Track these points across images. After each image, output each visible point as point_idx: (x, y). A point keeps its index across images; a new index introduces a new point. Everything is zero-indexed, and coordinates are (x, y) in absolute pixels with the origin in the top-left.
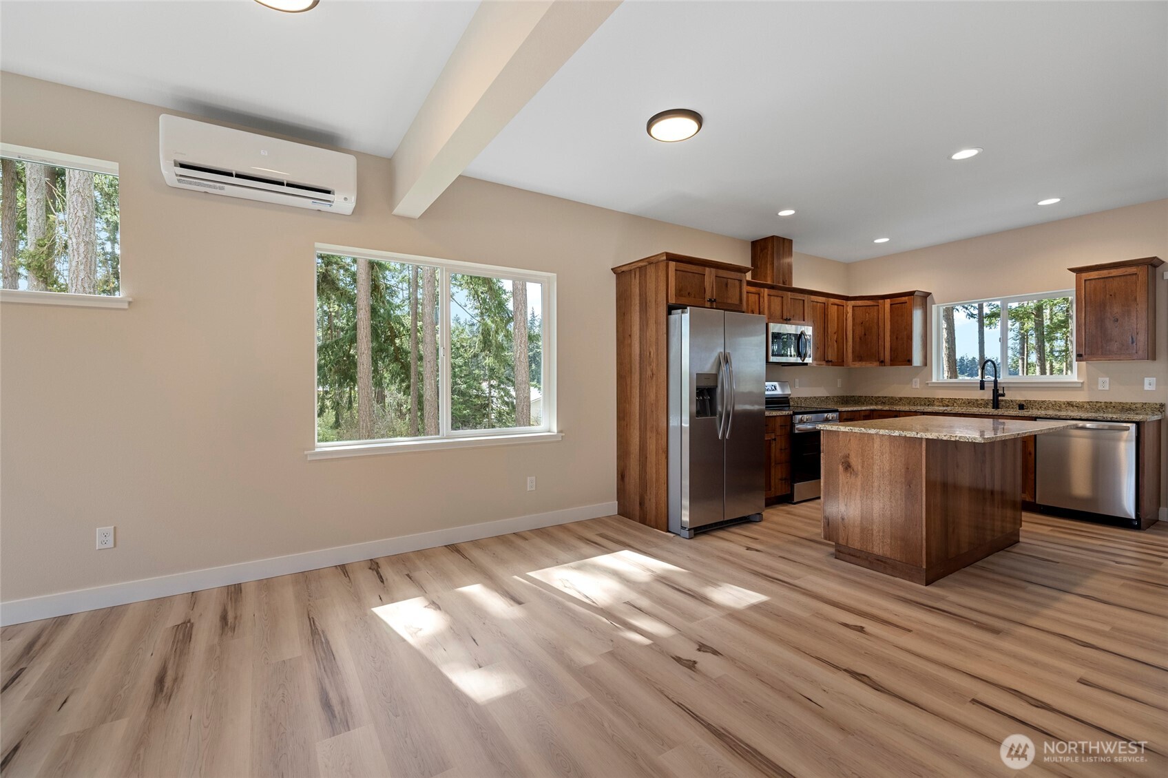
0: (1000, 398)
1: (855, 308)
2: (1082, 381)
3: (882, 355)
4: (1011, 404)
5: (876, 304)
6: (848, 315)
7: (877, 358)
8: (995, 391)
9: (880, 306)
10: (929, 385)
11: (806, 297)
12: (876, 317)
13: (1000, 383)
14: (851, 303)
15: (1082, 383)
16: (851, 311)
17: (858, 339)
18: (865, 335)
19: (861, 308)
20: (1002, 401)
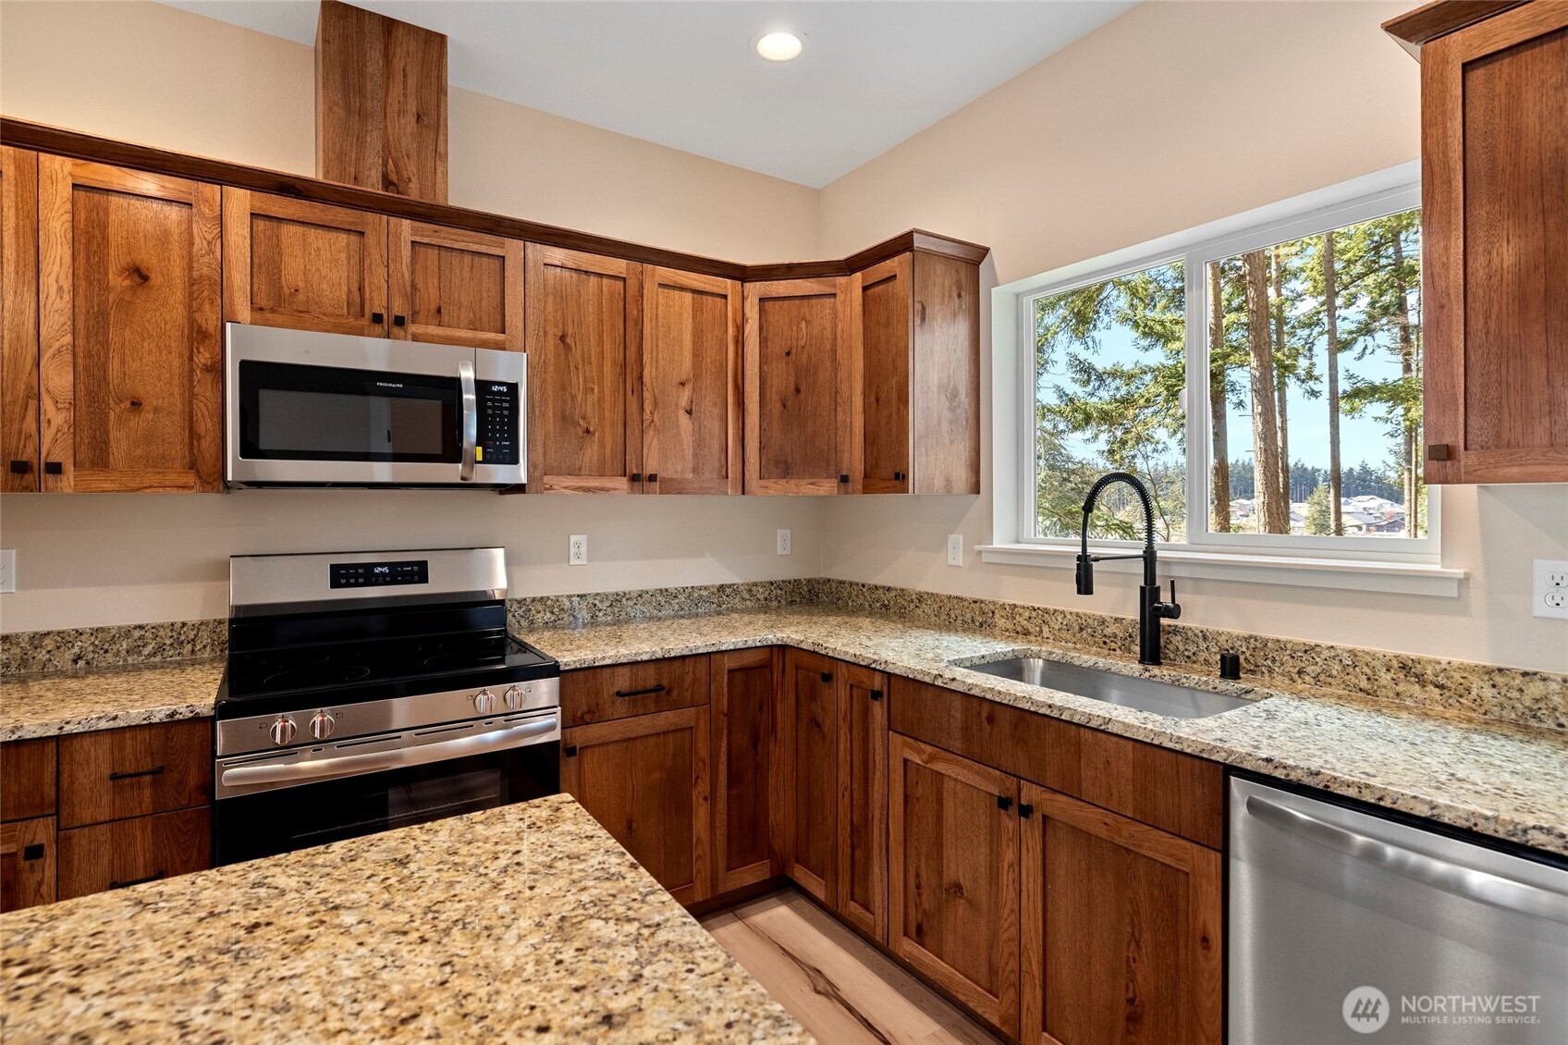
0: (1164, 621)
1: (769, 305)
2: (1459, 572)
3: (846, 456)
4: (1203, 645)
5: (828, 290)
6: (748, 329)
7: (832, 469)
8: (1149, 593)
9: (840, 297)
10: (985, 558)
11: (513, 247)
12: (828, 334)
13: (1168, 562)
14: (755, 289)
15: (1464, 582)
16: (757, 316)
17: (778, 406)
18: (798, 391)
19: (786, 303)
20: (1176, 631)
